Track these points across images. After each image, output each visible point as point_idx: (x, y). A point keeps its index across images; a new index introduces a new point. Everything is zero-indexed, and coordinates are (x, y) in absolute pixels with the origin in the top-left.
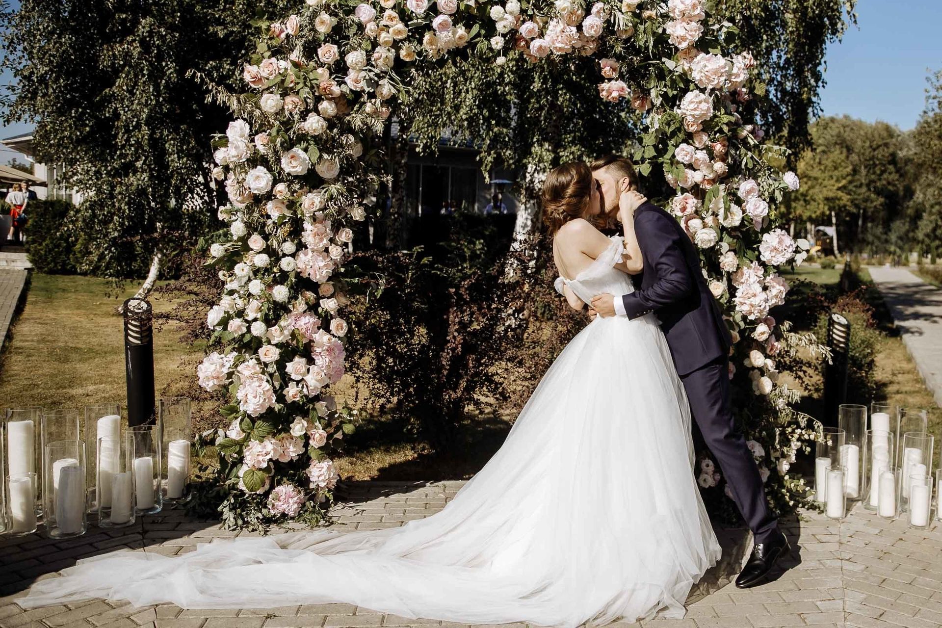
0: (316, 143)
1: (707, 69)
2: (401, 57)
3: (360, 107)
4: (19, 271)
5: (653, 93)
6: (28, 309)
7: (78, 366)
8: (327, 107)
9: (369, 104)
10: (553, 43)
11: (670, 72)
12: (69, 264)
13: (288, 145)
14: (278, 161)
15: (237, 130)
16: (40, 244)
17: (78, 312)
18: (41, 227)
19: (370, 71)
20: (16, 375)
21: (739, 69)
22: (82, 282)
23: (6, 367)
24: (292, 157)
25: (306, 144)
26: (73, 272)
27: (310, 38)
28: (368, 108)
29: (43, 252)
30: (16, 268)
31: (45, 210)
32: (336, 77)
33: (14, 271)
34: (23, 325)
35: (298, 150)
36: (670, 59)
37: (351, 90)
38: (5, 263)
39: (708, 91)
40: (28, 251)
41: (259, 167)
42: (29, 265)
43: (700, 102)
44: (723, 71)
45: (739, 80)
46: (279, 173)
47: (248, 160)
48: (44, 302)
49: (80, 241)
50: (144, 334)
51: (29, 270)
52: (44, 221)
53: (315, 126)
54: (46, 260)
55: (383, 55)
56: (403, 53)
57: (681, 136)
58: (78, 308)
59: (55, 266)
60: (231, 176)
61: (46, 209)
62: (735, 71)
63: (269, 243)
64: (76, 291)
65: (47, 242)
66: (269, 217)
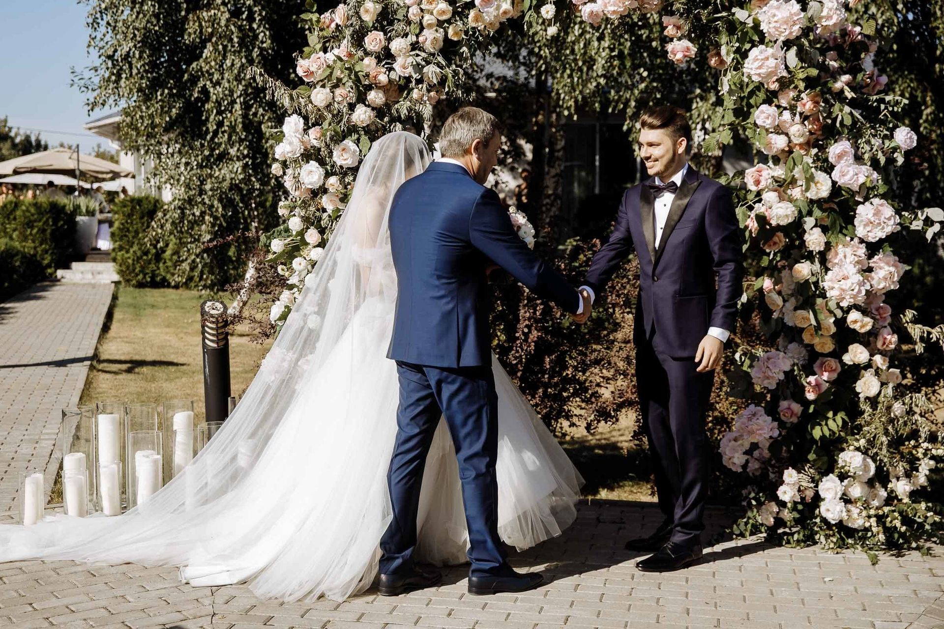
0: (366, 133)
1: (776, 19)
2: (450, 36)
3: (408, 94)
4: (105, 285)
5: (724, 50)
6: (114, 326)
7: (164, 385)
8: (375, 97)
9: (416, 91)
10: (606, 6)
11: (741, 23)
12: (159, 274)
13: (339, 138)
14: (331, 153)
15: (293, 124)
16: (127, 252)
17: (167, 330)
18: (128, 230)
19: (418, 55)
20: (104, 392)
21: (830, 10)
22: (173, 296)
23: (94, 385)
24: (344, 150)
25: (356, 136)
26: (163, 284)
27: (357, 27)
28: (415, 94)
29: (130, 261)
30: (103, 282)
31: (131, 210)
32: (386, 63)
33: (100, 285)
34: (110, 344)
35: (349, 143)
36: (742, 8)
37: (400, 77)
38: (90, 276)
39: (780, 43)
40: (114, 260)
41: (312, 162)
42: (116, 277)
43: (767, 59)
44: (795, 18)
45: (831, 23)
46: (333, 166)
47: (302, 155)
48: (132, 320)
49: (171, 246)
50: (220, 337)
51: (117, 283)
52: (132, 223)
53: (362, 117)
54: (134, 270)
55: (430, 38)
56: (451, 32)
57: (762, 95)
58: (168, 326)
59: (144, 277)
60: (289, 171)
61: (133, 208)
62: (824, 13)
63: (325, 236)
64: (166, 307)
65: (135, 248)
66: (324, 210)
